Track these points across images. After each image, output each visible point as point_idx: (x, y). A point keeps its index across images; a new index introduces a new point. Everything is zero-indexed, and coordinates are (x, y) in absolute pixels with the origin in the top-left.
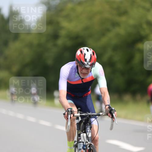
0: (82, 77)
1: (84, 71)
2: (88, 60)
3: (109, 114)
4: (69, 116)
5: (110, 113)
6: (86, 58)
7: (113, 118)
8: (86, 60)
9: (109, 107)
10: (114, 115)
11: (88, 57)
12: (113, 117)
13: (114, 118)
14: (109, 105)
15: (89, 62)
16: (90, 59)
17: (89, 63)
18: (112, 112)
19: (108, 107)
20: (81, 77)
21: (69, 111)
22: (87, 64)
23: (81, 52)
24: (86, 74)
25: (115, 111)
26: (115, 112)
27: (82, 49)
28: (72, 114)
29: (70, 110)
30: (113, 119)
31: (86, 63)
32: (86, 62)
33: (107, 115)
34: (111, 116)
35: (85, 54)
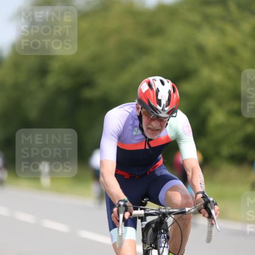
0: (149, 137)
1: (155, 124)
2: (164, 102)
3: (203, 210)
4: (121, 216)
5: (206, 207)
6: (159, 98)
7: (211, 219)
8: (159, 102)
9: (204, 197)
10: (213, 212)
11: (163, 96)
12: (210, 216)
13: (213, 218)
14: (203, 193)
15: (166, 106)
16: (167, 99)
17: (167, 109)
18: (209, 206)
19: (200, 195)
20: (146, 137)
21: (120, 206)
22: (163, 110)
23: (150, 85)
24: (158, 130)
25: (216, 204)
26: (216, 206)
27: (151, 79)
28: (126, 210)
29: (122, 203)
30: (212, 221)
31: (160, 108)
32: (160, 106)
33: (200, 211)
34: (207, 215)
35: (158, 91)
